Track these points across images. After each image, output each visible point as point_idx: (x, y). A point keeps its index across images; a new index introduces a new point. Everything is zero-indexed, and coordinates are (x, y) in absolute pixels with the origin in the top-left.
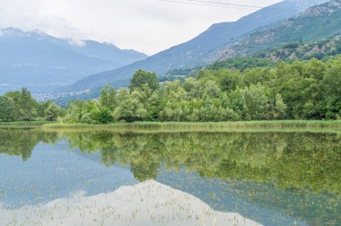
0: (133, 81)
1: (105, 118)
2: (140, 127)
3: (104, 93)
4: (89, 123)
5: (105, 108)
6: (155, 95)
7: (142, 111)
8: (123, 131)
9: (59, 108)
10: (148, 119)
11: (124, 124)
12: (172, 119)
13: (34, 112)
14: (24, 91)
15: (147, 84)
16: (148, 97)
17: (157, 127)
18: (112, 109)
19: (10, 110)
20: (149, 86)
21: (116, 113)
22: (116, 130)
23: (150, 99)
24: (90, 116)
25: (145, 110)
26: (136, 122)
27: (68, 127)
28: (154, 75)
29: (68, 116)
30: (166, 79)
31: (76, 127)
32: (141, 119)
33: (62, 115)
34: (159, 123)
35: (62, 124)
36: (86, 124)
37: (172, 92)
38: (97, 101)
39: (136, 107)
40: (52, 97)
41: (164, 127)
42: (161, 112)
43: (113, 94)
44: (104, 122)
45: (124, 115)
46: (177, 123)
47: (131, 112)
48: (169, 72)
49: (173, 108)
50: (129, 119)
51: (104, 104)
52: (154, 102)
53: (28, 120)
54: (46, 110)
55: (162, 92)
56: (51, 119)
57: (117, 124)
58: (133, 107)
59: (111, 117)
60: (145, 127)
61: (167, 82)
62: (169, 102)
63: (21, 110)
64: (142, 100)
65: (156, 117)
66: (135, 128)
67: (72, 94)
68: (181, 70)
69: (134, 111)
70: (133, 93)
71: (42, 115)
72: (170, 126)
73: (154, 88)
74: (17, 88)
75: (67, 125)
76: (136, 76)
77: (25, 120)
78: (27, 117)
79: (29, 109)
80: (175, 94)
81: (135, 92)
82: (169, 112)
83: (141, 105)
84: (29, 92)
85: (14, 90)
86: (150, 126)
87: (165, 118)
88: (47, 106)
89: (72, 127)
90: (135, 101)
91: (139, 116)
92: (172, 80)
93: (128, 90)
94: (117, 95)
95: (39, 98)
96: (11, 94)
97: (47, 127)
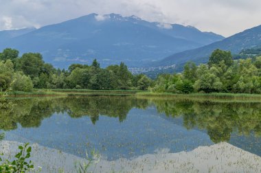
0: (212, 58)
1: (187, 89)
2: (217, 97)
3: (187, 68)
4: (174, 92)
5: (187, 80)
6: (230, 71)
7: (218, 83)
8: (202, 100)
9: (149, 80)
10: (224, 91)
11: (203, 94)
12: (244, 91)
13: (130, 82)
14: (122, 65)
15: (223, 61)
16: (224, 72)
17: (231, 97)
18: (193, 82)
19: (110, 80)
20: (225, 62)
21: (196, 85)
22: (196, 99)
23: (225, 74)
24: (175, 87)
25: (221, 83)
26: (213, 93)
27: (156, 96)
28: (229, 54)
29: (157, 86)
30: (240, 57)
31: (163, 96)
32: (217, 91)
33: (152, 85)
34: (233, 94)
35: (151, 93)
36: (171, 94)
37: (245, 68)
38: (181, 75)
39: (213, 81)
40: (144, 71)
41: (236, 98)
42: (235, 85)
43: (194, 69)
44: (186, 92)
45: (203, 87)
46: (248, 95)
47: (209, 84)
48: (243, 51)
49: (245, 82)
50: (207, 90)
51: (186, 77)
52: (229, 77)
53: (125, 89)
54: (139, 81)
55: (236, 68)
56: (143, 89)
57: (197, 94)
58: (210, 80)
59: (192, 88)
60: (221, 97)
61: (240, 60)
62: (241, 77)
63: (119, 81)
64: (218, 75)
65: (230, 89)
66: (213, 98)
67: (160, 69)
68: (252, 50)
69: (211, 83)
70: (211, 68)
71: (135, 85)
72: (242, 97)
73: (229, 65)
74: (116, 62)
75: (155, 93)
76: (214, 54)
77: (122, 89)
78: (123, 87)
79: (126, 80)
80: (247, 70)
81: (213, 68)
82: (242, 85)
83: (218, 79)
84: (126, 66)
85: (114, 64)
86: (225, 96)
87: (238, 91)
88: (140, 77)
89: (160, 96)
90: (213, 75)
91: (215, 88)
92: (245, 58)
93: (207, 66)
94: (198, 70)
95: (133, 71)
96: (111, 67)
97: (140, 95)
